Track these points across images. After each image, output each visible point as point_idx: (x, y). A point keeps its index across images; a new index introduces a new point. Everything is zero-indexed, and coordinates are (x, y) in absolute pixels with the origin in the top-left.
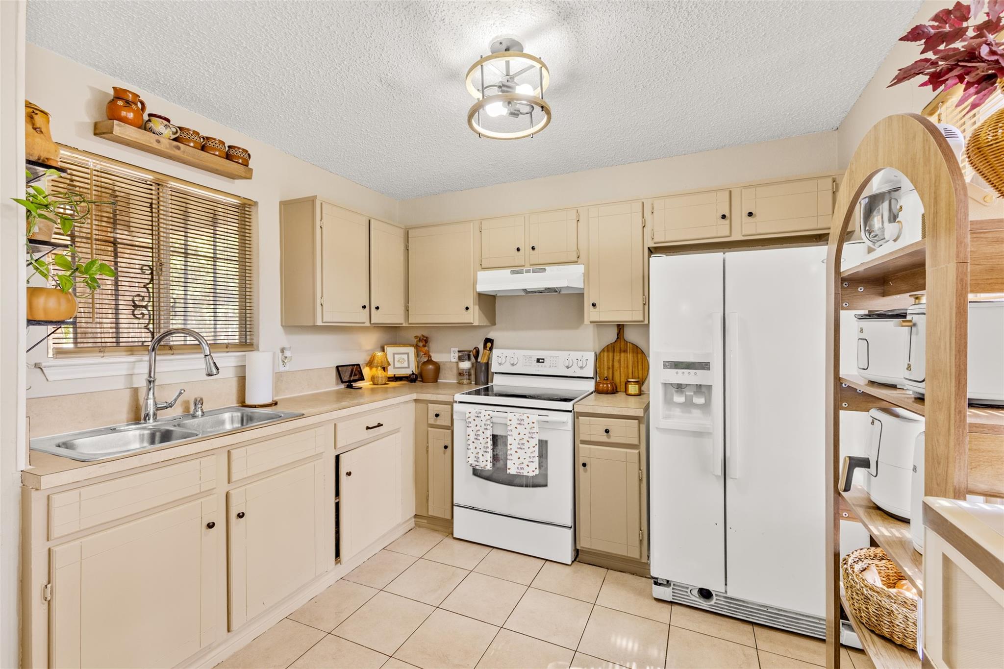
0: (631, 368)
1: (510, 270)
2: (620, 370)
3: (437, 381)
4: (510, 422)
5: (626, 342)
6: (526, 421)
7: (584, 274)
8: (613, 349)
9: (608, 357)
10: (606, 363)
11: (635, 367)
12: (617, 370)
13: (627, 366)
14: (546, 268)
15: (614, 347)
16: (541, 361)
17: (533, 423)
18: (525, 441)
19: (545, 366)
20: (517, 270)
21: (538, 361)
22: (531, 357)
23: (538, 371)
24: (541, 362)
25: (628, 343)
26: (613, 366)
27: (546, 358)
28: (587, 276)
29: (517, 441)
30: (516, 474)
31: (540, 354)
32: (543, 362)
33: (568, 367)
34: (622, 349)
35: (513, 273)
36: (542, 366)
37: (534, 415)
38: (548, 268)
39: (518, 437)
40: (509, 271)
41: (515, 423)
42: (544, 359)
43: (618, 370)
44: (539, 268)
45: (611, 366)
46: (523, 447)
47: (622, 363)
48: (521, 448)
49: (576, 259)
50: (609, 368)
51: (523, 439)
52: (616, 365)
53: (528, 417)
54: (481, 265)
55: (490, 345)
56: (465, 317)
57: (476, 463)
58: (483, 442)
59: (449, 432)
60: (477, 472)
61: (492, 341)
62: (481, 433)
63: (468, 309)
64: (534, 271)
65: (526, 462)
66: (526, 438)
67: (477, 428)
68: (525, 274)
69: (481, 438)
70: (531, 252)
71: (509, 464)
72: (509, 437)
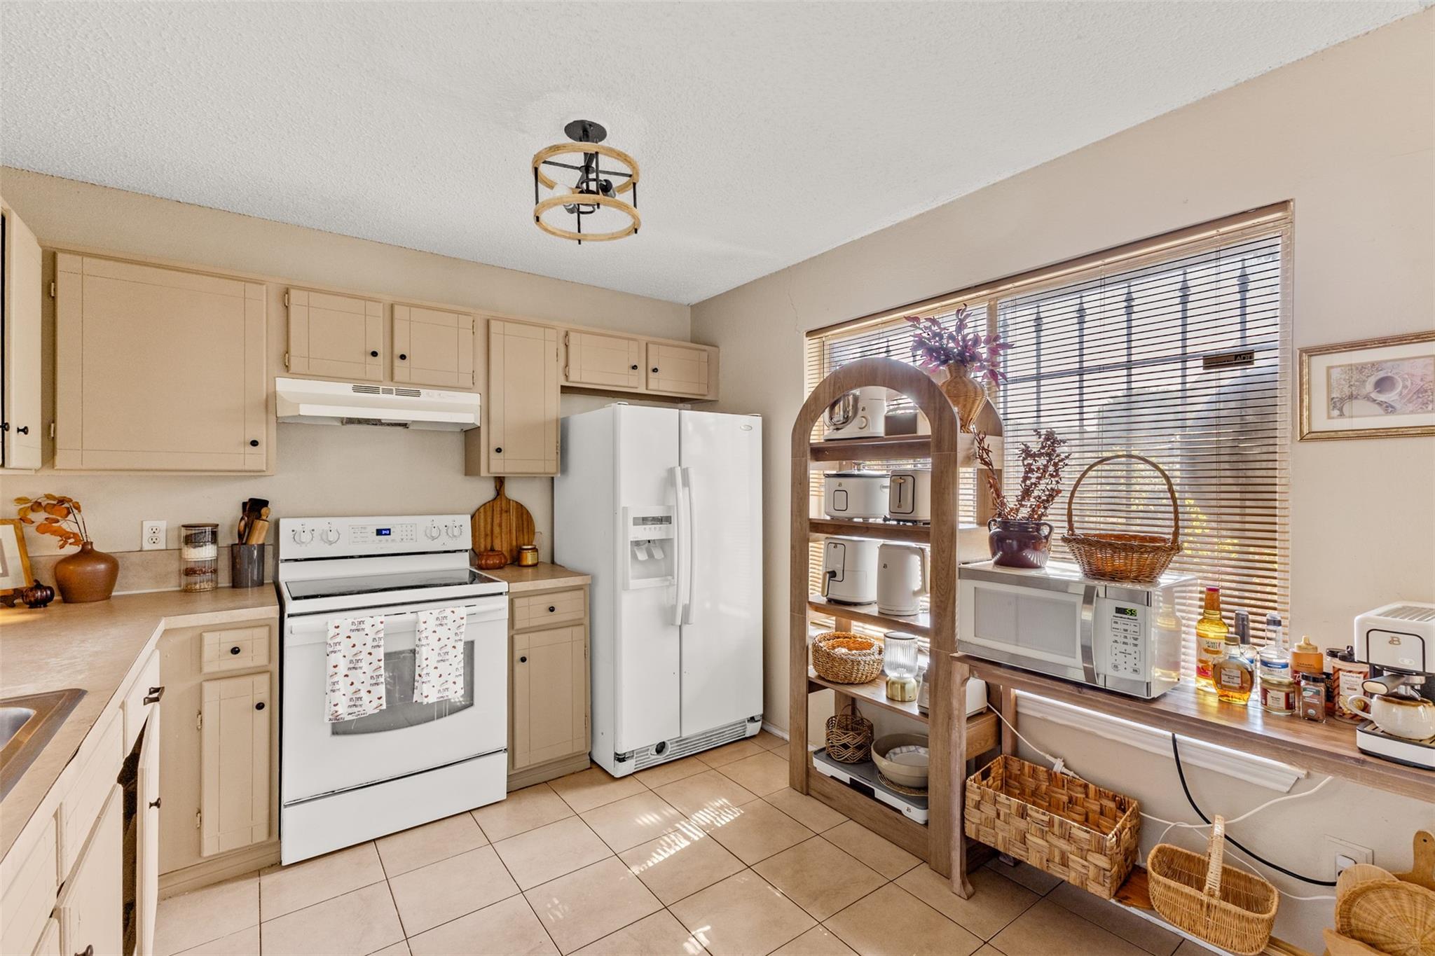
0: (515, 533)
1: (352, 385)
2: (501, 536)
3: (108, 597)
4: (425, 626)
5: (509, 501)
6: (451, 617)
7: (480, 406)
8: (491, 509)
9: (485, 520)
10: (482, 529)
11: (519, 531)
12: (497, 537)
13: (510, 530)
14: (421, 391)
15: (493, 506)
16: (384, 532)
17: (462, 618)
18: (449, 649)
19: (393, 540)
20: (366, 387)
21: (379, 532)
22: (365, 528)
23: (381, 548)
24: (385, 534)
25: (511, 502)
26: (492, 532)
27: (394, 527)
28: (485, 410)
29: (437, 651)
30: (438, 700)
31: (383, 523)
32: (389, 534)
33: (433, 538)
34: (503, 508)
35: (356, 389)
36: (387, 541)
37: (461, 609)
38: (424, 391)
39: (437, 645)
40: (350, 385)
41: (432, 623)
42: (389, 530)
43: (499, 537)
44: (408, 389)
45: (489, 532)
46: (447, 657)
47: (504, 527)
48: (441, 660)
49: (470, 385)
50: (486, 535)
51: (446, 645)
52: (497, 530)
53: (453, 612)
54: (287, 367)
55: (264, 510)
56: (255, 458)
57: (351, 710)
58: (373, 665)
59: (265, 678)
60: (340, 729)
61: (265, 503)
62: (363, 656)
63: (254, 443)
64: (399, 393)
65: (451, 679)
66: (451, 643)
67: (355, 650)
68: (382, 396)
69: (364, 664)
70: (398, 362)
71: (426, 689)
72: (424, 652)
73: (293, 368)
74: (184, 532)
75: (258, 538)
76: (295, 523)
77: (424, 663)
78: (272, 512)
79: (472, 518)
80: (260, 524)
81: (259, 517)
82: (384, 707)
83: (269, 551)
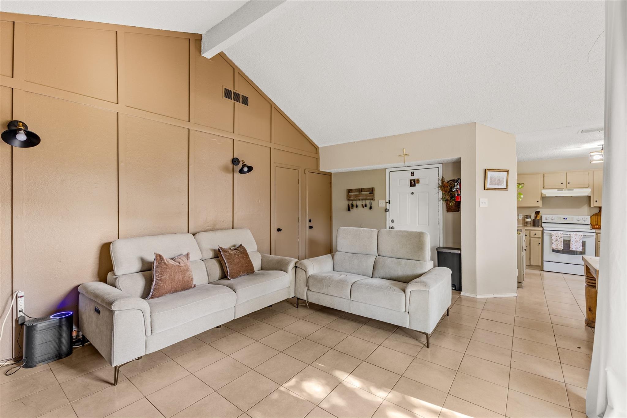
4: (572, 235)
6: (579, 235)
7: (591, 191)
9: (595, 218)
17: (582, 235)
20: (560, 189)
21: (564, 219)
22: (561, 217)
23: (564, 222)
24: (566, 219)
26: (598, 221)
28: (593, 192)
30: (575, 250)
31: (565, 217)
33: (578, 221)
35: (558, 190)
38: (574, 189)
39: (575, 240)
40: (557, 190)
41: (574, 235)
44: (571, 189)
46: (578, 242)
48: (576, 243)
49: (588, 187)
54: (544, 188)
55: (539, 213)
56: (537, 204)
57: (556, 248)
58: (560, 241)
59: (540, 239)
60: (554, 251)
61: (539, 212)
62: (559, 239)
63: (538, 201)
64: (568, 190)
65: (579, 247)
66: (578, 240)
67: (557, 237)
68: (564, 191)
69: (559, 240)
70: (568, 184)
71: (572, 247)
72: (572, 240)
73: (545, 188)
74: (525, 216)
75: (538, 218)
76: (546, 216)
77: (572, 242)
78: (541, 214)
79: (591, 217)
80: (538, 215)
81: (538, 214)
82: (563, 248)
83: (540, 221)
